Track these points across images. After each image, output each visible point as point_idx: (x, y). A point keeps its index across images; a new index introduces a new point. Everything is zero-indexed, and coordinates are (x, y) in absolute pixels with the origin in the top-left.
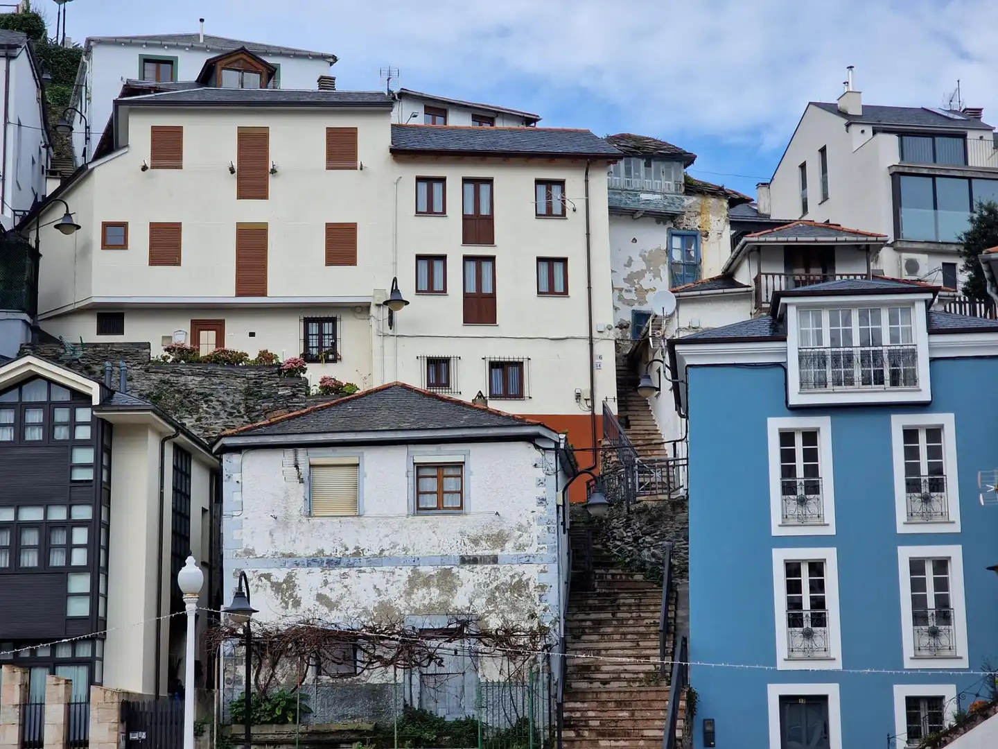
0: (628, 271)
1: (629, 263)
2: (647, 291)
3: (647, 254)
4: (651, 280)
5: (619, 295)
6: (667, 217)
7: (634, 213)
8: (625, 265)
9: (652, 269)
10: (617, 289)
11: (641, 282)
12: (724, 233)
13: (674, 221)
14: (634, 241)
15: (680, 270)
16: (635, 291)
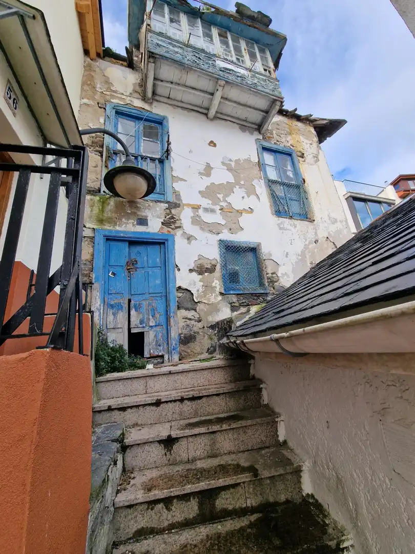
0: (206, 182)
1: (208, 170)
2: (240, 212)
3: (233, 164)
4: (243, 197)
5: (192, 215)
6: (253, 126)
7: (208, 109)
8: (200, 173)
9: (242, 182)
10: (188, 205)
11: (229, 199)
12: (320, 157)
13: (262, 132)
14: (212, 144)
15: (280, 191)
16: (220, 211)
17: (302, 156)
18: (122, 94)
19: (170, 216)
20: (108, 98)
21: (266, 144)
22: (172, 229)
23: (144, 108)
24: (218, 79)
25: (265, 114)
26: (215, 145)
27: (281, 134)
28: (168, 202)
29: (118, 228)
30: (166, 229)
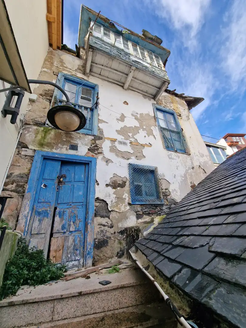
0: (121, 125)
1: (122, 118)
2: (143, 146)
3: (139, 116)
4: (145, 136)
5: (111, 145)
6: (151, 96)
7: (124, 84)
8: (117, 119)
9: (144, 127)
10: (108, 139)
11: (135, 137)
12: (190, 117)
13: (156, 100)
14: (126, 103)
15: (167, 134)
16: (130, 144)
17: (180, 115)
18: (71, 69)
19: (95, 145)
20: (60, 70)
21: (159, 107)
22: (96, 154)
23: (83, 79)
24: (131, 66)
25: (158, 89)
26: (127, 104)
27: (167, 102)
28: (94, 136)
29: (54, 151)
30: (91, 154)
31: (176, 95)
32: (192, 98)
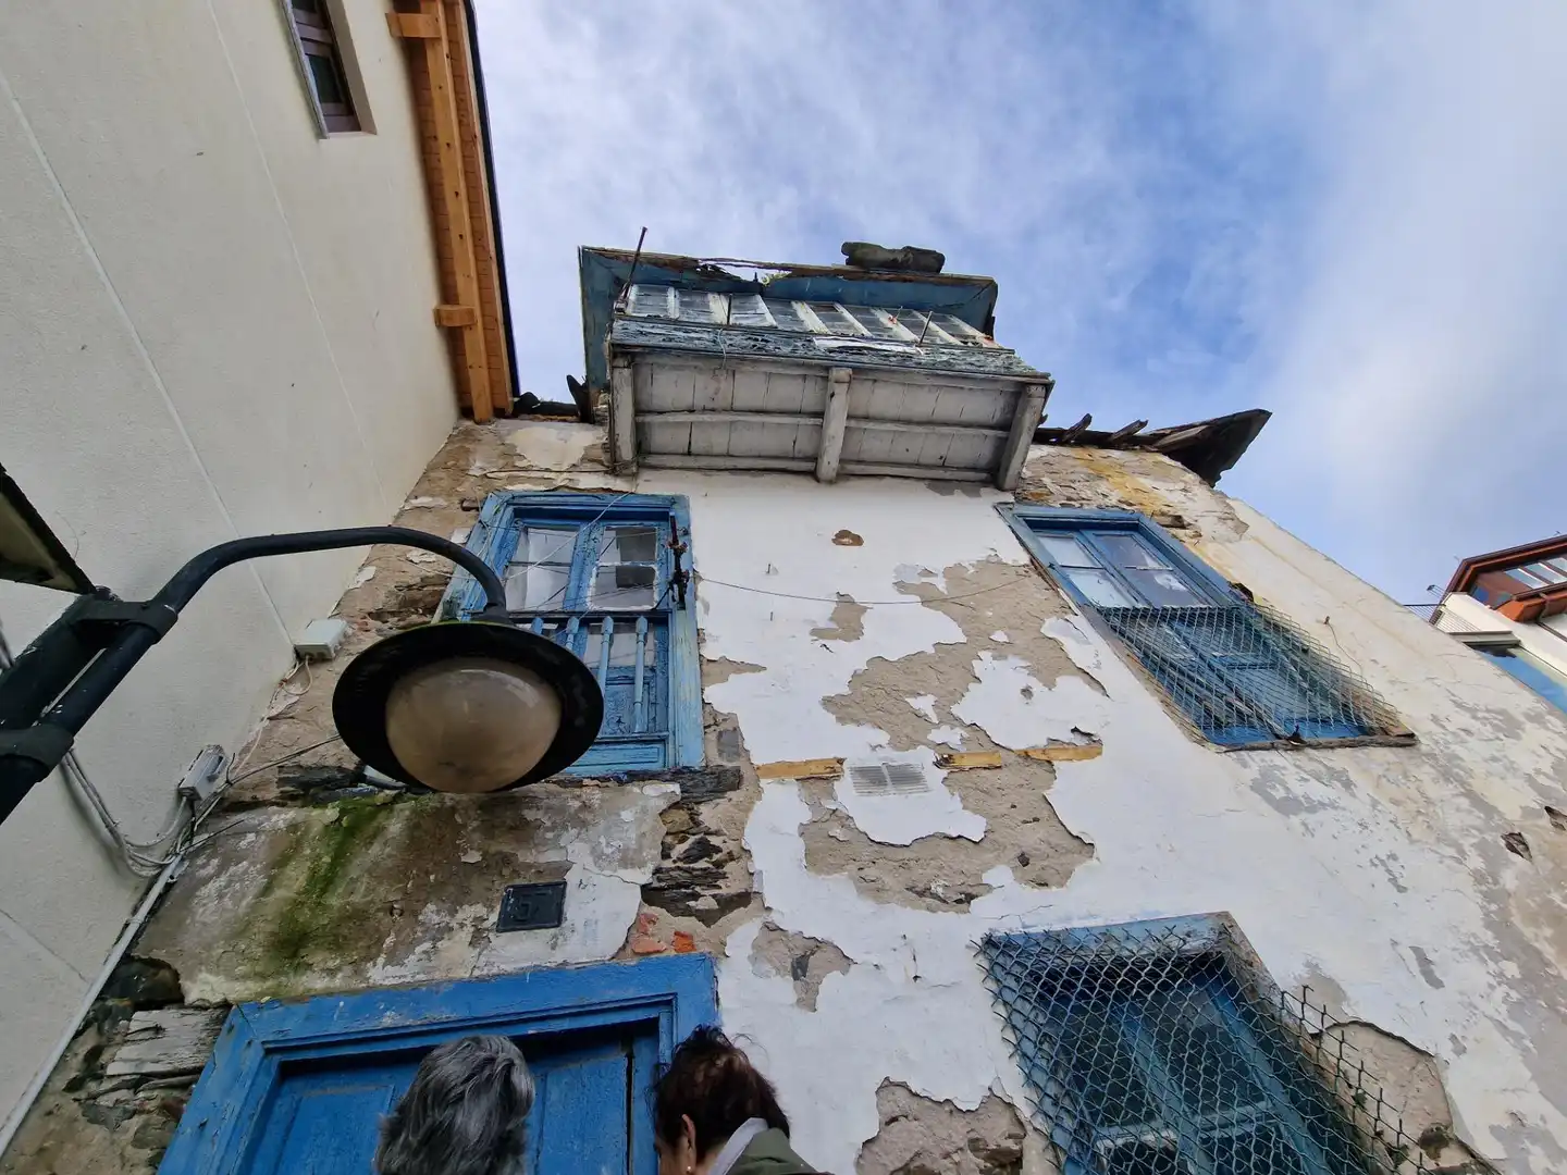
0: (851, 657)
1: (847, 618)
3: (941, 583)
4: (1027, 692)
5: (806, 816)
6: (971, 475)
7: (815, 459)
8: (818, 633)
9: (1000, 636)
10: (779, 771)
11: (964, 710)
13: (1007, 486)
14: (846, 538)
15: (1169, 643)
16: (944, 772)
17: (1178, 522)
18: (547, 470)
19: (692, 839)
20: (498, 484)
21: (1034, 511)
22: (707, 918)
23: (609, 490)
24: (827, 369)
25: (1000, 433)
26: (857, 541)
27: (1074, 482)
28: (677, 774)
29: (380, 974)
30: (668, 923)
31: (1103, 441)
32: (1193, 432)
